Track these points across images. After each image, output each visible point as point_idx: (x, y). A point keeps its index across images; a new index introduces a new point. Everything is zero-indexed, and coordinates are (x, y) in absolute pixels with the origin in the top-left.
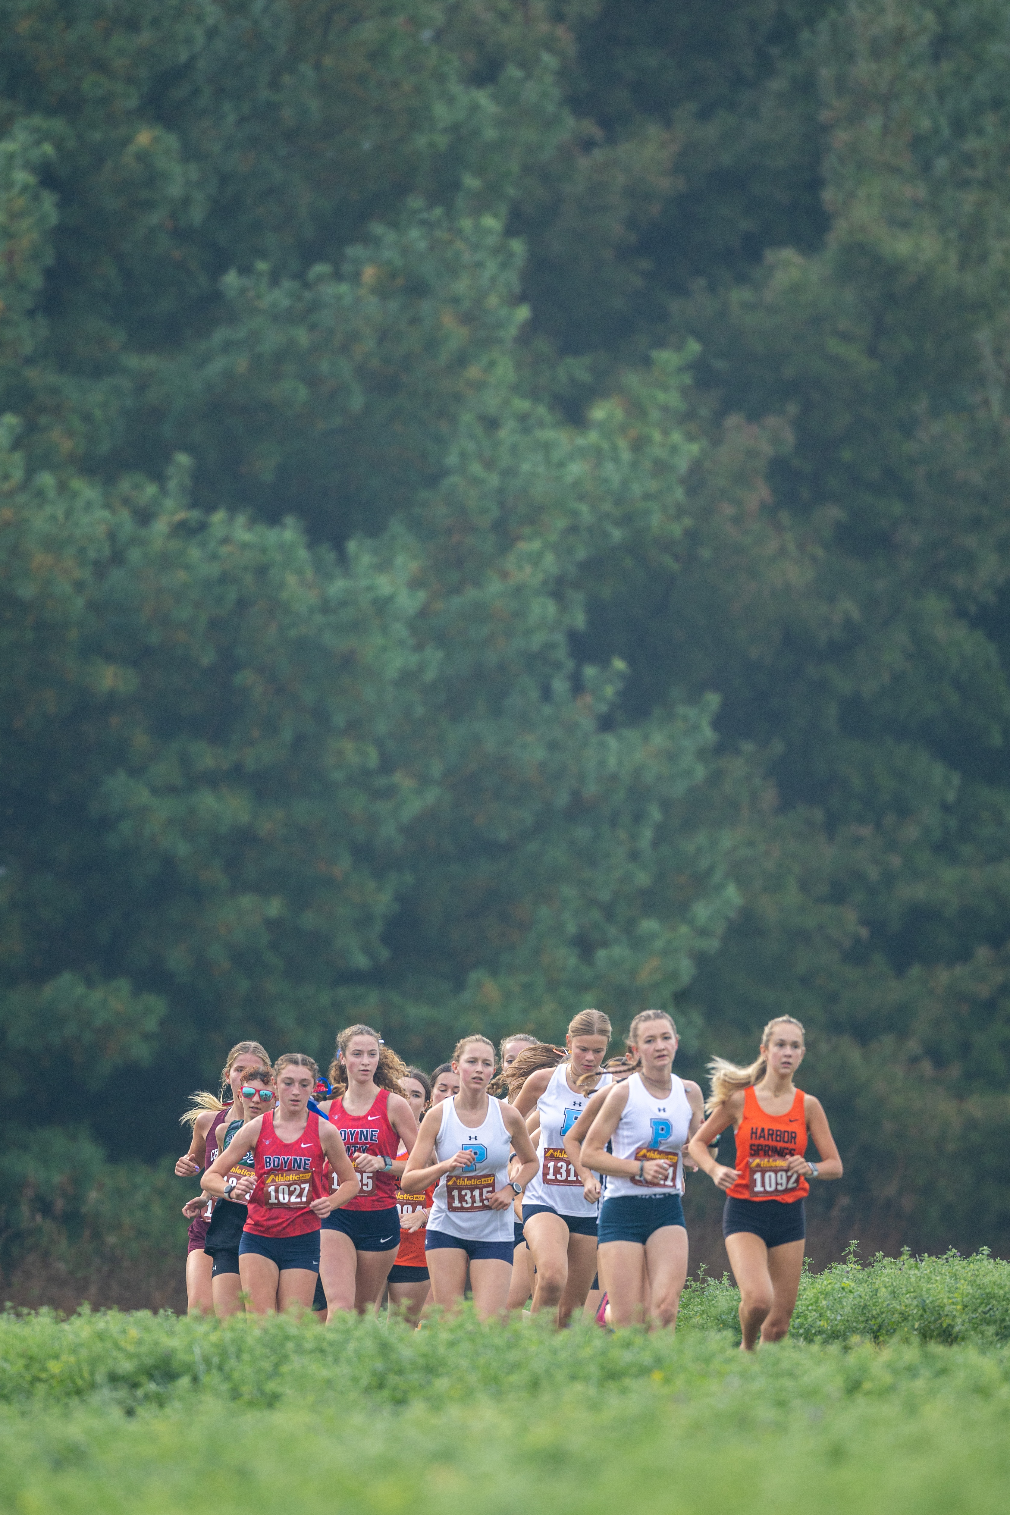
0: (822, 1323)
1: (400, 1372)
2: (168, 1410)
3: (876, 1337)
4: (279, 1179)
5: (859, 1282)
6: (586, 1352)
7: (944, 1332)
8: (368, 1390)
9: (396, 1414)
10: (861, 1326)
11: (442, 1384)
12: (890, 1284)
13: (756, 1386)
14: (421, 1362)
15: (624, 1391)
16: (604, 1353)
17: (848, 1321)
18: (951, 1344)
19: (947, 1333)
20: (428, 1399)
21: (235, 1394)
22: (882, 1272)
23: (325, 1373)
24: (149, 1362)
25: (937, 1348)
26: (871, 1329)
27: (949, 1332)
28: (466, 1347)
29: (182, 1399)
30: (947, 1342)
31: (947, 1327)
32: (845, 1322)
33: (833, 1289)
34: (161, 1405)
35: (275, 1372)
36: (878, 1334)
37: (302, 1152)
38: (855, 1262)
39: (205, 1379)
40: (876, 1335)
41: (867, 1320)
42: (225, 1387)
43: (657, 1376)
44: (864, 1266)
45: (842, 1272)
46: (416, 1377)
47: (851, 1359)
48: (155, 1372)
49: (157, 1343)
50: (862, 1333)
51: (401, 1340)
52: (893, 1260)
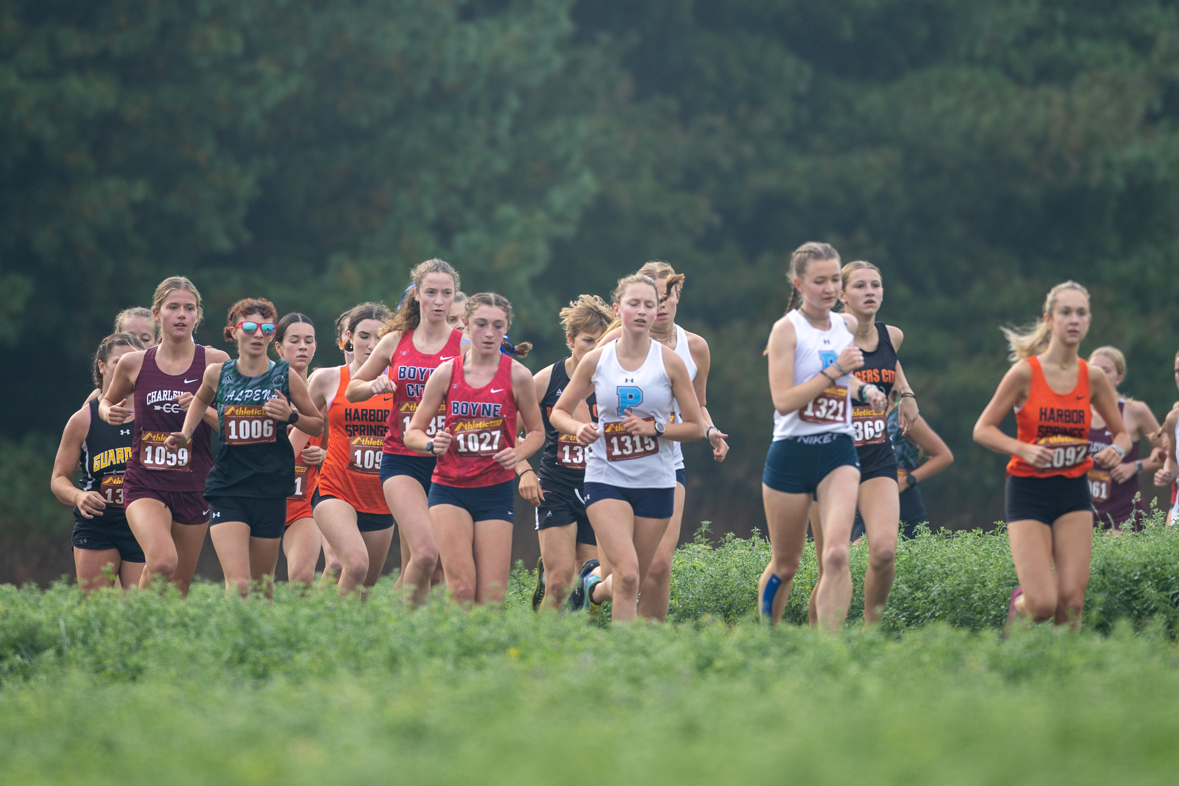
0: (673, 602)
1: (261, 647)
2: (32, 683)
3: (726, 616)
4: (469, 427)
5: (710, 562)
6: (444, 629)
7: (793, 611)
8: (229, 663)
9: (257, 688)
10: (712, 605)
11: (302, 659)
12: (741, 563)
13: (610, 663)
14: (282, 636)
15: (480, 667)
16: (461, 630)
17: (699, 599)
18: (800, 623)
19: (796, 612)
20: (287, 673)
21: (99, 668)
22: (732, 552)
23: (187, 647)
24: (15, 635)
25: (786, 627)
26: (722, 608)
27: (797, 611)
28: (326, 622)
29: (46, 671)
30: (796, 621)
31: (795, 607)
32: (697, 601)
33: (685, 569)
34: (26, 678)
35: (139, 645)
36: (729, 613)
37: (492, 398)
38: (707, 542)
39: (70, 652)
40: (726, 614)
41: (718, 599)
42: (88, 660)
43: (513, 652)
44: (715, 546)
45: (694, 552)
46: (277, 652)
47: (703, 637)
48: (20, 645)
49: (22, 617)
50: (713, 612)
51: (262, 615)
52: (743, 541)
